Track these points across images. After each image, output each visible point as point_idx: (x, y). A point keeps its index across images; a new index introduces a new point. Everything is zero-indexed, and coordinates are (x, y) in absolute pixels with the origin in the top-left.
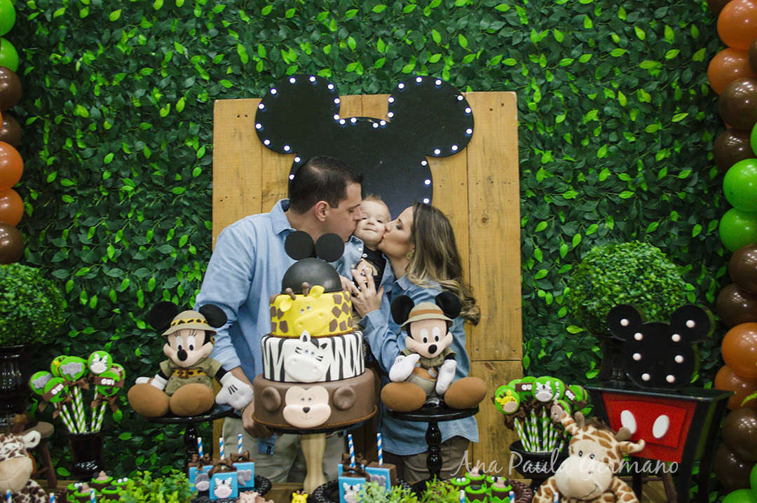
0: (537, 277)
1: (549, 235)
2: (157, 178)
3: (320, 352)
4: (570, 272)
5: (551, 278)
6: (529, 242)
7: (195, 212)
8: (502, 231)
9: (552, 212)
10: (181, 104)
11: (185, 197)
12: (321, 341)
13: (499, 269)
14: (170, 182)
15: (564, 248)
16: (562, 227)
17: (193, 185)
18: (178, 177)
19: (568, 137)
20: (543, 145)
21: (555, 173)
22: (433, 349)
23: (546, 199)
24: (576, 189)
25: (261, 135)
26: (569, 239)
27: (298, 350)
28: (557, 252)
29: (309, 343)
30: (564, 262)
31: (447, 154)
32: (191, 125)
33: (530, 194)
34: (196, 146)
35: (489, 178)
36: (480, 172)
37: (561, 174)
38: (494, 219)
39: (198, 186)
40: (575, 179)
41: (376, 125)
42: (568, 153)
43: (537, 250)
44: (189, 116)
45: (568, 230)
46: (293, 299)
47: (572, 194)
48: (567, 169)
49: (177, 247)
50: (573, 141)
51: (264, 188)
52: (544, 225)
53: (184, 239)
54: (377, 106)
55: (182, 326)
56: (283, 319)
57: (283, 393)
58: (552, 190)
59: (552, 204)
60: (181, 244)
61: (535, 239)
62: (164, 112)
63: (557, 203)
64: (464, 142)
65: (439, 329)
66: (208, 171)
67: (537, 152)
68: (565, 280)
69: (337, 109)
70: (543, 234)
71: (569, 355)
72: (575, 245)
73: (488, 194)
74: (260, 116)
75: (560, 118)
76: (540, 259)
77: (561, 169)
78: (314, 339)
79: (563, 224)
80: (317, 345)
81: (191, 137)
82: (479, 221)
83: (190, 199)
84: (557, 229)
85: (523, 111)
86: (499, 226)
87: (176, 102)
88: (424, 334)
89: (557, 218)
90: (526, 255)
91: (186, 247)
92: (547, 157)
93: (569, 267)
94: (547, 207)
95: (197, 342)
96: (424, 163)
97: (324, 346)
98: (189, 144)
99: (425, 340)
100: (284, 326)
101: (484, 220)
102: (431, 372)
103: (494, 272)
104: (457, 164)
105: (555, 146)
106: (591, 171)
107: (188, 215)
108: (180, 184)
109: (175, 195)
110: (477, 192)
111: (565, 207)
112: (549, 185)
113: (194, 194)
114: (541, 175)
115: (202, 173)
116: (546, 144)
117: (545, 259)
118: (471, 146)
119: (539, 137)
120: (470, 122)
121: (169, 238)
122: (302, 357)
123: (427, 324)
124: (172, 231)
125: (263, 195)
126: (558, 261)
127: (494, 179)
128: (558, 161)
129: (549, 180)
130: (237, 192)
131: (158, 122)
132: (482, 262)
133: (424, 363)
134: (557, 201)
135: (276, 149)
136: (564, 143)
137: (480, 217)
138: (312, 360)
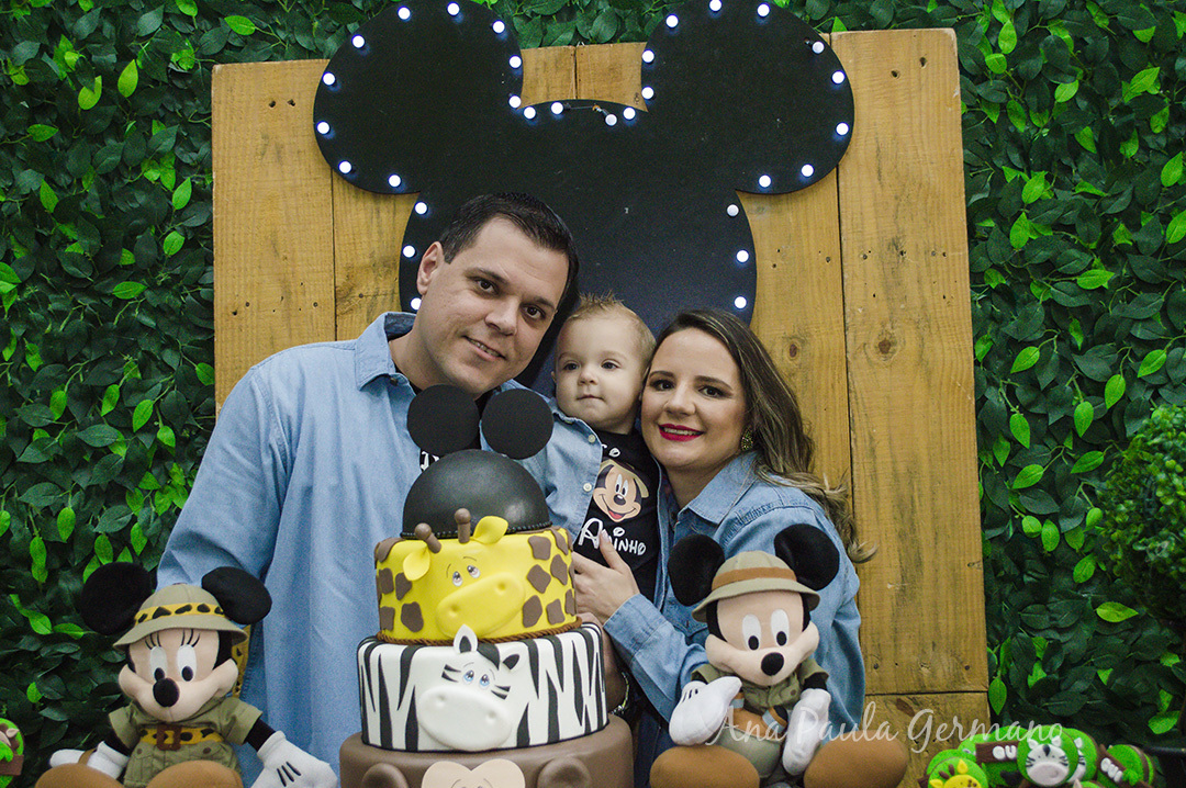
0: (1018, 484)
1: (1045, 379)
2: (73, 259)
3: (502, 676)
4: (1100, 471)
5: (1051, 486)
6: (997, 398)
7: (171, 343)
8: (929, 373)
9: (1051, 322)
10: (129, 78)
11: (145, 306)
12: (505, 650)
13: (925, 467)
14: (104, 267)
15: (1084, 411)
16: (1077, 359)
17: (163, 276)
18: (127, 258)
19: (1086, 137)
20: (1025, 157)
21: (1057, 226)
22: (772, 664)
23: (1035, 290)
24: (1109, 263)
25: (330, 151)
26: (1095, 389)
27: (447, 672)
28: (1067, 423)
29: (474, 654)
30: (1085, 445)
31: (788, 186)
32: (157, 129)
33: (996, 280)
34: (169, 180)
35: (895, 244)
36: (870, 229)
37: (1072, 229)
38: (907, 343)
39: (176, 278)
40: (1107, 238)
41: (611, 120)
42: (1087, 177)
43: (1018, 419)
44: (151, 106)
45: (1092, 366)
46: (434, 549)
47: (1101, 277)
48: (1085, 215)
49: (127, 429)
50: (1098, 145)
51: (341, 280)
52: (1032, 355)
53: (143, 409)
54: (614, 71)
55: (163, 622)
56: (409, 599)
57: (414, 778)
58: (1050, 269)
59: (1049, 304)
60: (139, 421)
61: (1010, 391)
62: (88, 98)
63: (1063, 300)
64: (831, 156)
65: (785, 614)
66: (200, 242)
67: (1010, 175)
68: (1090, 491)
69: (515, 83)
70: (1030, 377)
71: (1104, 676)
72: (1110, 402)
73: (892, 284)
74: (325, 105)
75: (1066, 91)
76: (1024, 438)
77: (1071, 217)
78: (488, 647)
79: (1081, 352)
80: (494, 659)
81: (157, 158)
82: (872, 350)
83: (157, 311)
84: (1066, 365)
85: (974, 74)
86: (921, 360)
87: (118, 73)
88: (751, 627)
89: (1064, 338)
90: (989, 429)
91: (150, 428)
92: (1035, 187)
93: (1098, 457)
94: (1039, 311)
95: (200, 660)
96: (733, 210)
97: (512, 661)
98: (152, 175)
99: (754, 643)
100: (413, 616)
101: (885, 347)
102: (770, 719)
103: (912, 473)
104: (814, 209)
105: (1055, 159)
106: (1146, 220)
107: (154, 350)
108: (133, 273)
109: (118, 303)
110: (864, 278)
111: (1084, 310)
112: (1042, 255)
113: (168, 298)
114: (1021, 233)
115: (186, 244)
116: (1032, 156)
117: (1037, 438)
118: (849, 166)
119: (1015, 138)
120: (843, 107)
121: (107, 409)
122: (460, 689)
123: (758, 604)
124: (114, 389)
125: (339, 297)
126: (1069, 444)
127: (908, 246)
128: (1064, 195)
129: (1041, 243)
130: (273, 292)
131: (72, 121)
132: (882, 450)
133: (751, 701)
134: (1061, 294)
135: (368, 183)
136: (1076, 151)
137: (874, 341)
138: (484, 696)
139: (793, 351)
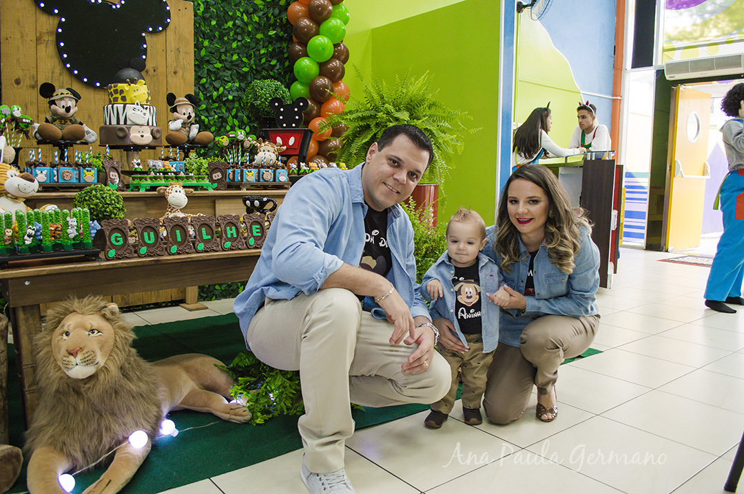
1: (207, 86)
3: (144, 111)
4: (217, 108)
5: (207, 110)
6: (198, 90)
8: (185, 79)
9: (208, 74)
12: (145, 106)
15: (215, 94)
19: (217, 34)
20: (204, 36)
21: (210, 53)
22: (189, 118)
23: (205, 66)
24: (220, 63)
26: (217, 90)
27: (134, 109)
28: (211, 96)
29: (139, 106)
30: (214, 102)
31: (156, 31)
33: (197, 63)
35: (178, 49)
36: (173, 45)
37: (213, 54)
38: (180, 73)
40: (220, 57)
41: (114, 7)
42: (217, 43)
43: (201, 93)
45: (217, 84)
46: (130, 85)
47: (219, 65)
48: (216, 51)
50: (219, 36)
51: (38, 35)
52: (204, 80)
55: (63, 96)
56: (123, 95)
57: (129, 129)
58: (208, 62)
59: (208, 69)
61: (199, 88)
63: (211, 69)
64: (165, 26)
65: (190, 109)
67: (201, 39)
68: (215, 112)
70: (203, 85)
71: (216, 152)
72: (220, 93)
73: (177, 58)
75: (213, 23)
76: (202, 99)
77: (213, 51)
78: (142, 106)
79: (214, 81)
80: (143, 108)
82: (172, 73)
84: (211, 83)
85: (196, 15)
86: (183, 77)
88: (184, 111)
89: (211, 78)
92: (206, 43)
93: (217, 105)
94: (206, 71)
95: (73, 104)
96: (144, 35)
97: (146, 108)
99: (184, 114)
100: (124, 99)
101: (175, 73)
102: (187, 129)
104: (160, 38)
105: (210, 38)
106: (228, 55)
110: (171, 56)
111: (215, 72)
112: (207, 58)
114: (203, 53)
117: (204, 99)
118: (168, 29)
119: (202, 31)
120: (168, 14)
122: (137, 112)
123: (185, 106)
125: (38, 39)
126: (210, 101)
127: (181, 50)
128: (212, 46)
129: (207, 56)
130: (18, 35)
133: (185, 124)
134: (210, 67)
135: (48, 11)
136: (215, 36)
137: (173, 71)
138: (142, 114)
139: (154, 71)
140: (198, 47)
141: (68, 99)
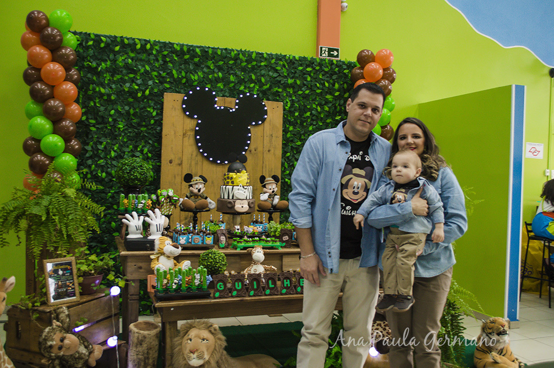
0: (285, 174)
1: (290, 158)
2: (134, 123)
3: (245, 190)
6: (284, 161)
7: (150, 139)
8: (275, 156)
9: (291, 149)
10: (147, 92)
11: (146, 132)
12: (245, 187)
13: (273, 170)
14: (139, 125)
16: (295, 155)
17: (150, 127)
18: (144, 123)
19: (299, 121)
20: (290, 123)
21: (294, 135)
22: (273, 192)
23: (289, 144)
24: (300, 141)
25: (184, 110)
27: (238, 189)
28: (293, 165)
29: (242, 187)
31: (257, 124)
32: (150, 102)
33: (284, 142)
34: (152, 111)
35: (271, 135)
36: (268, 133)
37: (296, 135)
38: (272, 151)
39: (152, 128)
40: (300, 137)
41: (231, 111)
42: (299, 127)
43: (286, 164)
44: (150, 97)
45: (297, 156)
46: (236, 174)
47: (299, 143)
49: (142, 153)
50: (300, 123)
51: (184, 132)
52: (289, 154)
53: (146, 150)
54: (231, 102)
55: (197, 182)
56: (232, 180)
57: (234, 202)
58: (292, 141)
59: (291, 146)
60: (145, 152)
61: (285, 159)
62: (139, 95)
63: (294, 146)
64: (264, 120)
65: (274, 186)
66: (159, 123)
67: (287, 126)
69: (215, 103)
70: (288, 157)
73: (271, 141)
74: (184, 102)
75: (297, 114)
76: (287, 167)
77: (296, 133)
78: (243, 187)
79: (295, 154)
81: (150, 107)
83: (149, 133)
84: (293, 156)
85: (284, 110)
86: (274, 154)
87: (145, 91)
88: (270, 187)
89: (293, 152)
90: (283, 165)
91: (147, 154)
92: (291, 128)
94: (290, 147)
95: (202, 187)
96: (249, 127)
98: (149, 109)
99: (270, 189)
100: (233, 182)
101: (269, 151)
102: (272, 199)
103: (271, 171)
104: (260, 128)
105: (294, 124)
106: (306, 135)
107: (147, 140)
108: (145, 126)
109: (142, 131)
110: (267, 140)
111: (296, 148)
112: (291, 139)
113: (150, 131)
114: (289, 135)
115: (155, 122)
116: (291, 123)
117: (288, 167)
118: (265, 122)
119: (288, 120)
120: (266, 112)
121: (139, 149)
122: (240, 191)
123: (271, 184)
124: (141, 146)
125: (184, 135)
127: (273, 136)
128: (295, 130)
129: (291, 137)
130: (173, 133)
131: (136, 98)
132: (267, 167)
133: (270, 196)
135: (191, 117)
136: (297, 123)
137: (268, 150)
138: (243, 192)
139: (255, 150)
140: (285, 131)
141: (199, 184)
